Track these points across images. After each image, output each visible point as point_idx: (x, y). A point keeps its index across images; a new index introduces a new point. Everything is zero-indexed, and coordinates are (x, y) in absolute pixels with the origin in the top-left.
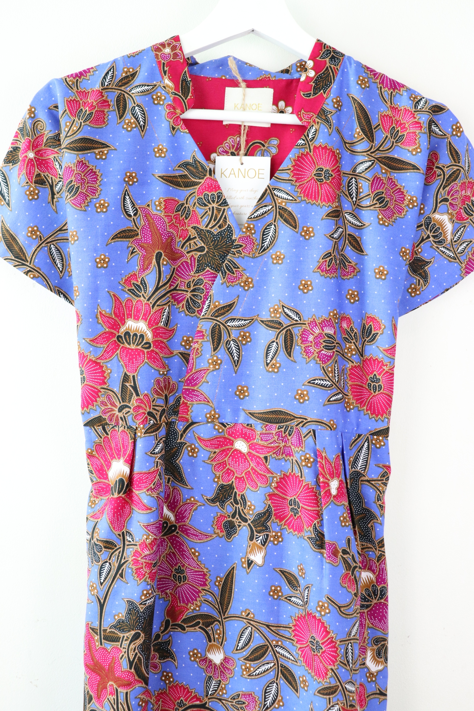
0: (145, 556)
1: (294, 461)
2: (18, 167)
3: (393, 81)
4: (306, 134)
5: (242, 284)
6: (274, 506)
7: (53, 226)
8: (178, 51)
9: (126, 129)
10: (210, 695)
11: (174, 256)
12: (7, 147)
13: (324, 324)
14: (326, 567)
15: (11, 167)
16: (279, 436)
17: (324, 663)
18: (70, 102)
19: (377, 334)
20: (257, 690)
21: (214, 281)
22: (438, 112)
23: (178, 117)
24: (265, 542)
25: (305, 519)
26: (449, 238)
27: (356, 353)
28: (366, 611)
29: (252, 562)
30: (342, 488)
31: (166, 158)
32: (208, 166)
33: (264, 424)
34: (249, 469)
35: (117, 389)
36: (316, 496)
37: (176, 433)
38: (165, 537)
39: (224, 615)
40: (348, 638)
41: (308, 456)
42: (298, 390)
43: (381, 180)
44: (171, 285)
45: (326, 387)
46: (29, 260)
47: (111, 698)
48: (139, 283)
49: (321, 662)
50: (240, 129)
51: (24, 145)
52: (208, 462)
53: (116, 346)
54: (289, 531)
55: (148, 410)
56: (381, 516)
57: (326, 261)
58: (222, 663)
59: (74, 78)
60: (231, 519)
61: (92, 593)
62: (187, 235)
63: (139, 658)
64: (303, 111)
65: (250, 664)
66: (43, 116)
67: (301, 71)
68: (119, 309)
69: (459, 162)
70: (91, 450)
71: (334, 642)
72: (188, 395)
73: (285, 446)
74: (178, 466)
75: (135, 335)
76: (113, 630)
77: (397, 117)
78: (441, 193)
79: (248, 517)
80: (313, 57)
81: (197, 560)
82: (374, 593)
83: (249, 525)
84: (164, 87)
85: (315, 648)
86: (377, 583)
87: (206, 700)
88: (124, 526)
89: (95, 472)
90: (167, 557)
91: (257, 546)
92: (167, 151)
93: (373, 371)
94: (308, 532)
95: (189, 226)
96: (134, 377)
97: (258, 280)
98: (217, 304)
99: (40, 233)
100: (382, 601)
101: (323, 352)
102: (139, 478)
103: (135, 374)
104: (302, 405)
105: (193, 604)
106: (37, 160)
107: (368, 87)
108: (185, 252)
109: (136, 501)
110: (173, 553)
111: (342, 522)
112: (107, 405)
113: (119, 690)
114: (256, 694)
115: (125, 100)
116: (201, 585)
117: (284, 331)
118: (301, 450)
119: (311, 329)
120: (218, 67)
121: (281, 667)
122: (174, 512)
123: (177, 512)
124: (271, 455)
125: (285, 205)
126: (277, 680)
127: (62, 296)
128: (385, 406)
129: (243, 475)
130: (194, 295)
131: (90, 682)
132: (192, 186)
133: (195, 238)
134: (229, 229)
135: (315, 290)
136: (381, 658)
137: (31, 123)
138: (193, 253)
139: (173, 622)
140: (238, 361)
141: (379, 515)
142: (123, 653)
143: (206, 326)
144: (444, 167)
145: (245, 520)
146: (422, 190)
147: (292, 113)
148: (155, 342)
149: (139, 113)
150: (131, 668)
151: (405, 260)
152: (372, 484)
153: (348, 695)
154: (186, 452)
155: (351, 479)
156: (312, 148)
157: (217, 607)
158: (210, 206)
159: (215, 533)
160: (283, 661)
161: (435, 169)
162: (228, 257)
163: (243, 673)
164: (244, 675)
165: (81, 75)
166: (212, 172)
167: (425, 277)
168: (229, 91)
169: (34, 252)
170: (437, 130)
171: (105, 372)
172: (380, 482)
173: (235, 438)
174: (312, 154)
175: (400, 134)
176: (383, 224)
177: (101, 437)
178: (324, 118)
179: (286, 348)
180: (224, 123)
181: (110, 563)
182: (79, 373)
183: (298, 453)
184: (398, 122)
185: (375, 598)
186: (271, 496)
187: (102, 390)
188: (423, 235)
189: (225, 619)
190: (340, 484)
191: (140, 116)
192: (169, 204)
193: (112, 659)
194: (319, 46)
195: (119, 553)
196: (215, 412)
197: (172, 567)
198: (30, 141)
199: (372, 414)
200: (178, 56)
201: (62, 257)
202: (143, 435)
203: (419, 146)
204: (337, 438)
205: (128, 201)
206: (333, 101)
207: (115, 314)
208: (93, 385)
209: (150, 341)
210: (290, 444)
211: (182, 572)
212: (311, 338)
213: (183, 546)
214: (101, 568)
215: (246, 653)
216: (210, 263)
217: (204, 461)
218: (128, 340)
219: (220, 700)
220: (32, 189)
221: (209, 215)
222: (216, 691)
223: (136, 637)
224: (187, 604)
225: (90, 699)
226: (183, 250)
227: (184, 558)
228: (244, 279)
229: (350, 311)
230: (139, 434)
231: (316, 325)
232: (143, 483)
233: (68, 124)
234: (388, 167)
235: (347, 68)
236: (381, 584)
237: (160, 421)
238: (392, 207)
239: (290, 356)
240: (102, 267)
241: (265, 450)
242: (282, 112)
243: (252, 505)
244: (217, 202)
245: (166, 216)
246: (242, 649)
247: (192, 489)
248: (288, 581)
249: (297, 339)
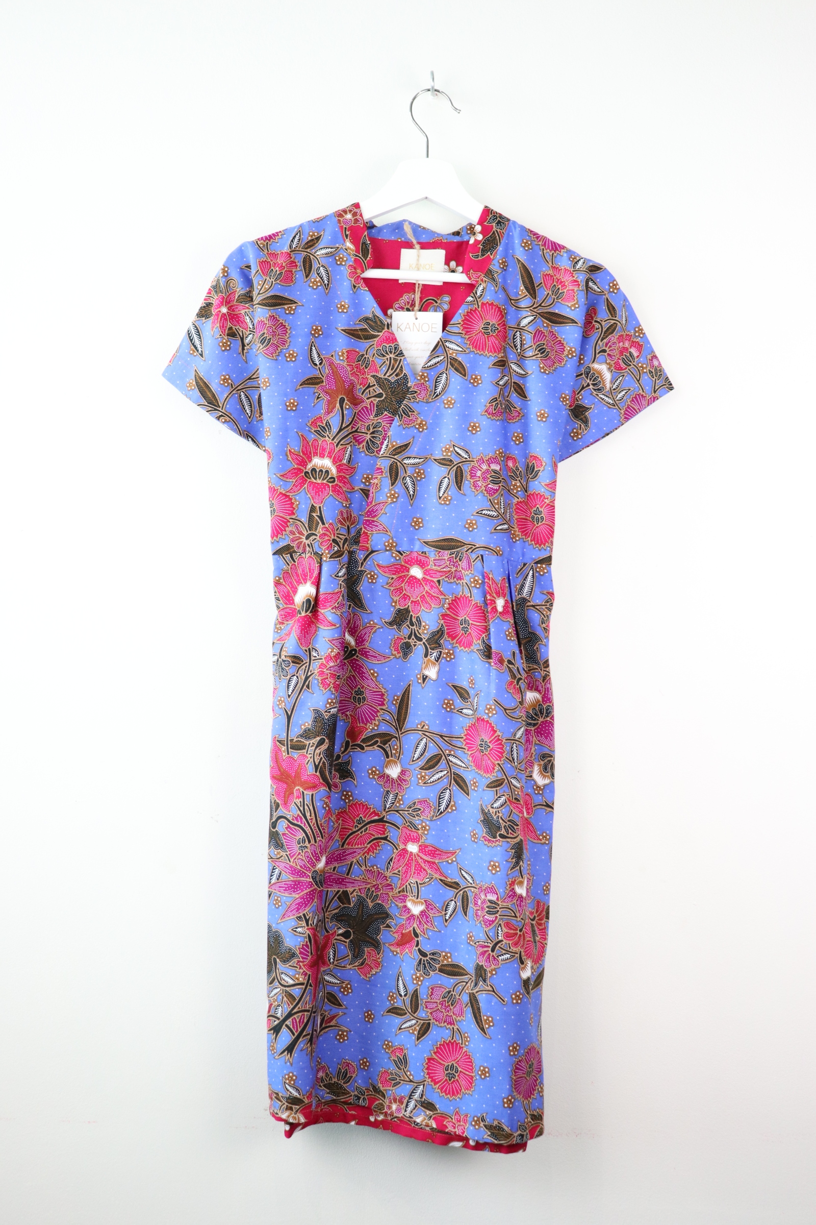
0: (330, 667)
1: (464, 584)
2: (211, 321)
3: (554, 243)
4: (474, 292)
5: (417, 426)
6: (446, 626)
7: (243, 375)
8: (358, 217)
9: (312, 287)
10: (388, 808)
11: (355, 401)
12: (199, 303)
13: (490, 461)
14: (493, 673)
15: (204, 321)
16: (450, 561)
17: (492, 759)
18: (262, 263)
19: (539, 470)
20: (432, 796)
21: (392, 423)
22: (595, 271)
23: (359, 276)
24: (438, 658)
25: (474, 634)
26: (608, 385)
27: (521, 489)
28: (533, 729)
29: (427, 677)
30: (508, 607)
31: (348, 313)
32: (386, 321)
33: (437, 551)
34: (424, 593)
35: (305, 519)
36: (484, 613)
37: (357, 562)
38: (346, 661)
39: (401, 731)
40: (513, 738)
41: (477, 578)
42: (467, 520)
43: (542, 333)
44: (352, 427)
45: (493, 517)
46: (221, 406)
47: (298, 801)
48: (324, 425)
49: (489, 759)
50: (415, 287)
51: (217, 301)
52: (386, 587)
53: (304, 481)
54: (460, 649)
55: (333, 537)
56: (546, 638)
57: (492, 405)
58: (399, 776)
59: (264, 241)
60: (407, 640)
61: (280, 706)
62: (367, 383)
63: (324, 762)
64: (471, 271)
65: (425, 773)
66: (235, 275)
67: (470, 233)
68: (306, 447)
69: (616, 317)
70: (279, 577)
71: (500, 740)
72: (368, 525)
73: (456, 570)
74: (358, 593)
75: (321, 471)
76: (299, 739)
77: (558, 276)
78: (599, 345)
79: (423, 636)
80: (480, 222)
81: (376, 680)
82: (540, 711)
83: (424, 643)
84: (346, 249)
85: (483, 748)
86: (543, 702)
87: (384, 813)
88: (310, 643)
89: (282, 599)
90: (347, 680)
91: (432, 662)
92: (348, 307)
93: (536, 505)
94: (477, 645)
95: (368, 375)
96: (320, 507)
97: (431, 423)
98: (394, 443)
99: (232, 381)
100: (548, 719)
101: (489, 486)
102: (325, 598)
103: (321, 505)
104: (471, 533)
105: (371, 724)
106: (230, 315)
107: (531, 249)
108: (365, 398)
109: (321, 620)
110: (353, 676)
111: (507, 636)
112: (295, 534)
113: (305, 792)
114: (431, 800)
115: (311, 260)
116: (380, 705)
117: (455, 468)
118: (470, 573)
119: (479, 466)
120: (395, 230)
121: (454, 774)
122: (354, 636)
123: (357, 636)
124: (443, 579)
125: (456, 356)
126: (450, 787)
127: (250, 439)
128: (547, 535)
129: (419, 598)
130: (373, 437)
131: (277, 793)
132: (372, 338)
133: (374, 385)
134: (405, 377)
135: (483, 431)
136: (548, 772)
137: (225, 281)
138: (372, 399)
139: (352, 742)
140: (413, 495)
141: (544, 637)
142: (309, 759)
143: (384, 464)
144: (602, 321)
145: (420, 640)
146: (581, 341)
147: (462, 272)
148: (339, 477)
149: (323, 273)
150: (316, 772)
151: (565, 405)
152: (537, 609)
153: (514, 789)
154: (366, 579)
155: (517, 605)
156: (480, 304)
157: (394, 724)
158: (388, 357)
159: (393, 655)
160: (456, 769)
161: (594, 323)
162: (404, 402)
163: (418, 781)
164: (419, 783)
165: (270, 238)
166: (389, 326)
167: (586, 421)
168: (405, 253)
169: (226, 399)
170: (596, 287)
171: (294, 504)
172: (544, 607)
173: (411, 565)
174: (480, 309)
175: (560, 292)
176: (544, 372)
177: (289, 565)
178: (491, 277)
179: (457, 482)
180: (400, 282)
181: (297, 677)
182: (268, 506)
183: (468, 576)
184: (558, 280)
185: (542, 717)
186: (444, 616)
187: (291, 520)
188: (583, 383)
189: (401, 734)
190: (506, 603)
191: (324, 276)
192: (350, 354)
193: (299, 766)
194: (487, 212)
195: (306, 667)
196: (393, 540)
197: (352, 689)
198: (224, 297)
199: (536, 544)
200: (359, 221)
201: (250, 403)
202: (328, 560)
203: (577, 302)
204: (503, 564)
205: (314, 351)
206: (499, 262)
207: (303, 452)
208: (283, 516)
209: (335, 476)
210: (461, 569)
211: (361, 693)
212: (479, 473)
213: (363, 668)
214: (289, 681)
215: (421, 763)
216: (388, 408)
217: (382, 586)
218: (314, 475)
219: (397, 811)
220: (224, 341)
221: (386, 364)
222: (393, 803)
223: (321, 742)
224: (366, 724)
225: (277, 806)
226: (363, 396)
227: (364, 680)
228: (419, 422)
229: (516, 452)
230: (325, 559)
231: (484, 462)
232: (328, 602)
233: (260, 282)
234: (550, 321)
235: (512, 232)
236: (547, 703)
237: (343, 548)
238: (553, 357)
239: (460, 490)
240: (292, 410)
241: (439, 574)
242: (453, 271)
243: (426, 625)
244: (395, 353)
245: (348, 365)
246: (418, 759)
247: (372, 613)
248: (459, 695)
249: (467, 475)
